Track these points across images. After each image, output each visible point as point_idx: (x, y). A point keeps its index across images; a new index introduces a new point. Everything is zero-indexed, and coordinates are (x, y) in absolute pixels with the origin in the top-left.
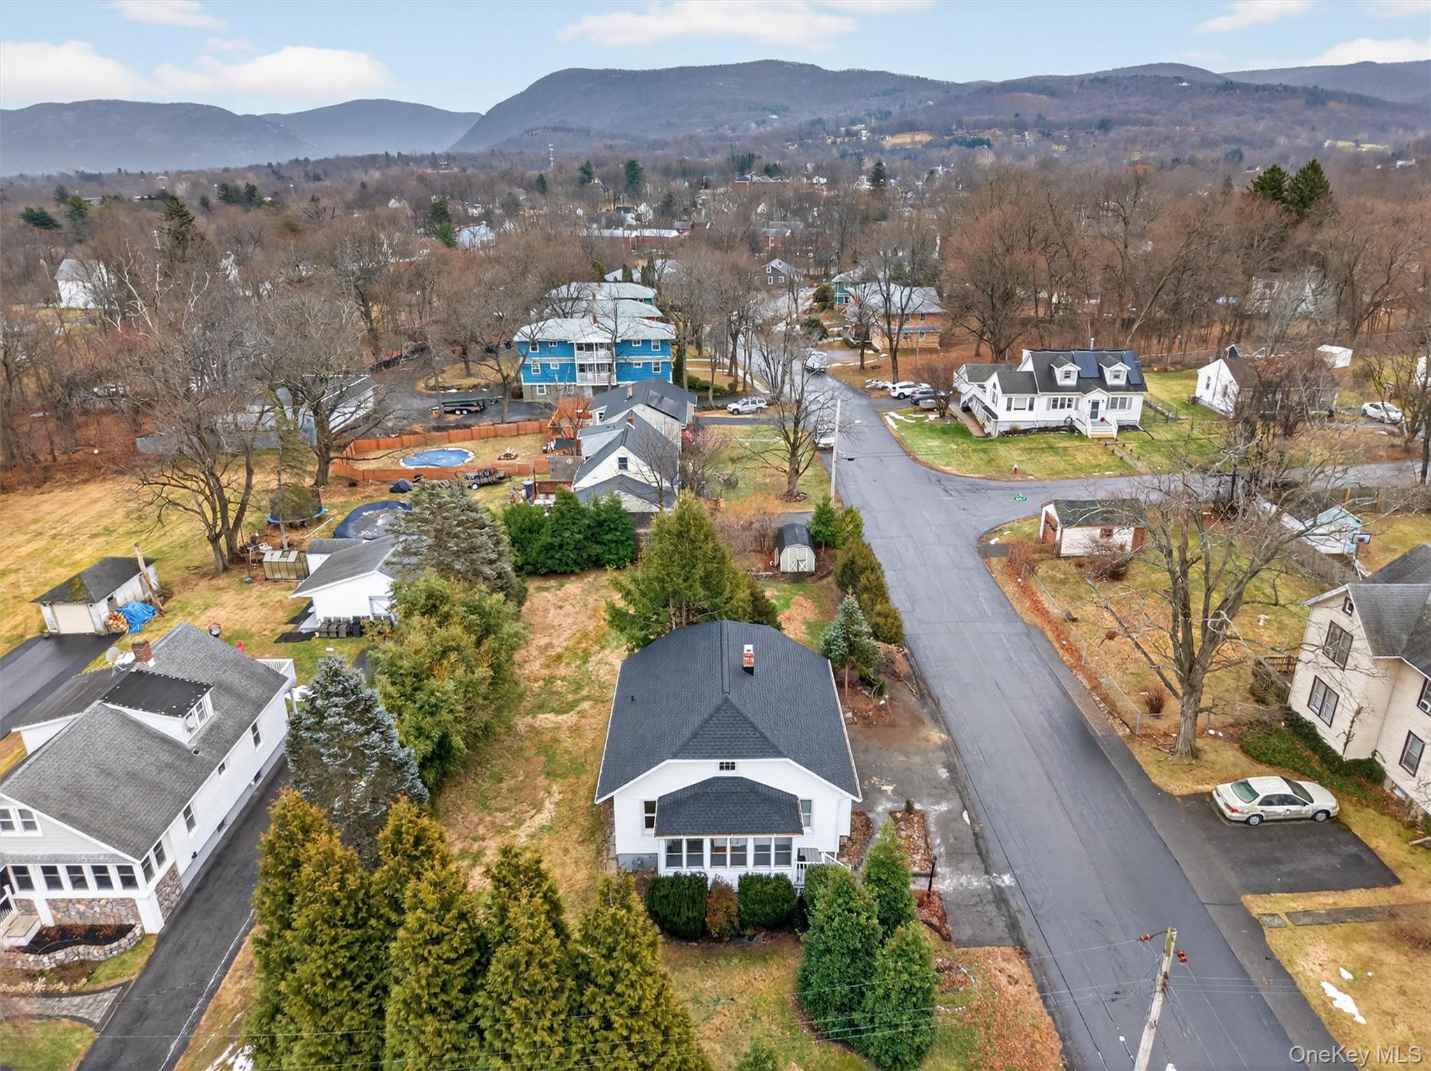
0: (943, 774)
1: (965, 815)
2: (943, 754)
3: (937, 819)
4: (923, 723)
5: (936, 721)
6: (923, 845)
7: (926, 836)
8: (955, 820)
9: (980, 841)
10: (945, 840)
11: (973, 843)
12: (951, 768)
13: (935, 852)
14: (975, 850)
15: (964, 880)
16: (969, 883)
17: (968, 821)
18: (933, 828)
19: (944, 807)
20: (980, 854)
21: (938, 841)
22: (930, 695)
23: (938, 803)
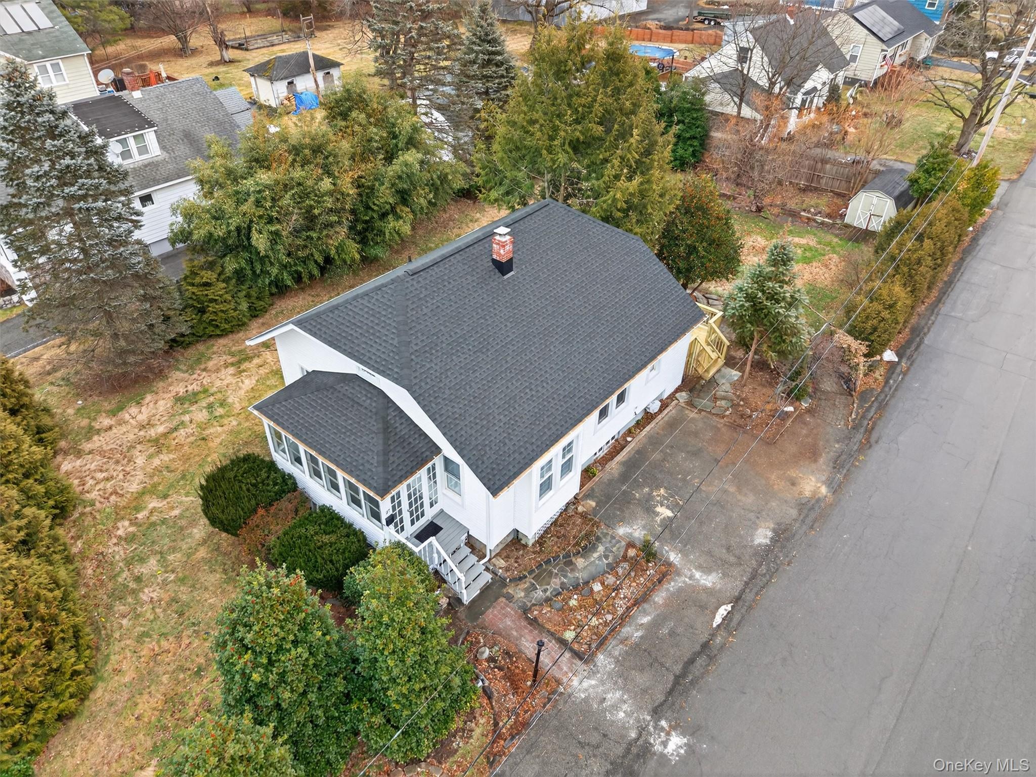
0: (762, 536)
1: (723, 611)
2: (794, 513)
3: (680, 590)
4: (815, 461)
5: (837, 464)
6: (620, 611)
7: (636, 603)
8: (703, 607)
9: (701, 661)
10: (655, 625)
11: (687, 656)
12: (782, 535)
13: (626, 630)
14: (678, 669)
15: (613, 696)
16: (615, 707)
17: (718, 620)
18: (659, 597)
19: (708, 580)
20: (678, 679)
21: (645, 620)
22: (869, 431)
23: (707, 570)
